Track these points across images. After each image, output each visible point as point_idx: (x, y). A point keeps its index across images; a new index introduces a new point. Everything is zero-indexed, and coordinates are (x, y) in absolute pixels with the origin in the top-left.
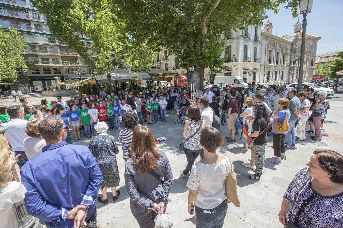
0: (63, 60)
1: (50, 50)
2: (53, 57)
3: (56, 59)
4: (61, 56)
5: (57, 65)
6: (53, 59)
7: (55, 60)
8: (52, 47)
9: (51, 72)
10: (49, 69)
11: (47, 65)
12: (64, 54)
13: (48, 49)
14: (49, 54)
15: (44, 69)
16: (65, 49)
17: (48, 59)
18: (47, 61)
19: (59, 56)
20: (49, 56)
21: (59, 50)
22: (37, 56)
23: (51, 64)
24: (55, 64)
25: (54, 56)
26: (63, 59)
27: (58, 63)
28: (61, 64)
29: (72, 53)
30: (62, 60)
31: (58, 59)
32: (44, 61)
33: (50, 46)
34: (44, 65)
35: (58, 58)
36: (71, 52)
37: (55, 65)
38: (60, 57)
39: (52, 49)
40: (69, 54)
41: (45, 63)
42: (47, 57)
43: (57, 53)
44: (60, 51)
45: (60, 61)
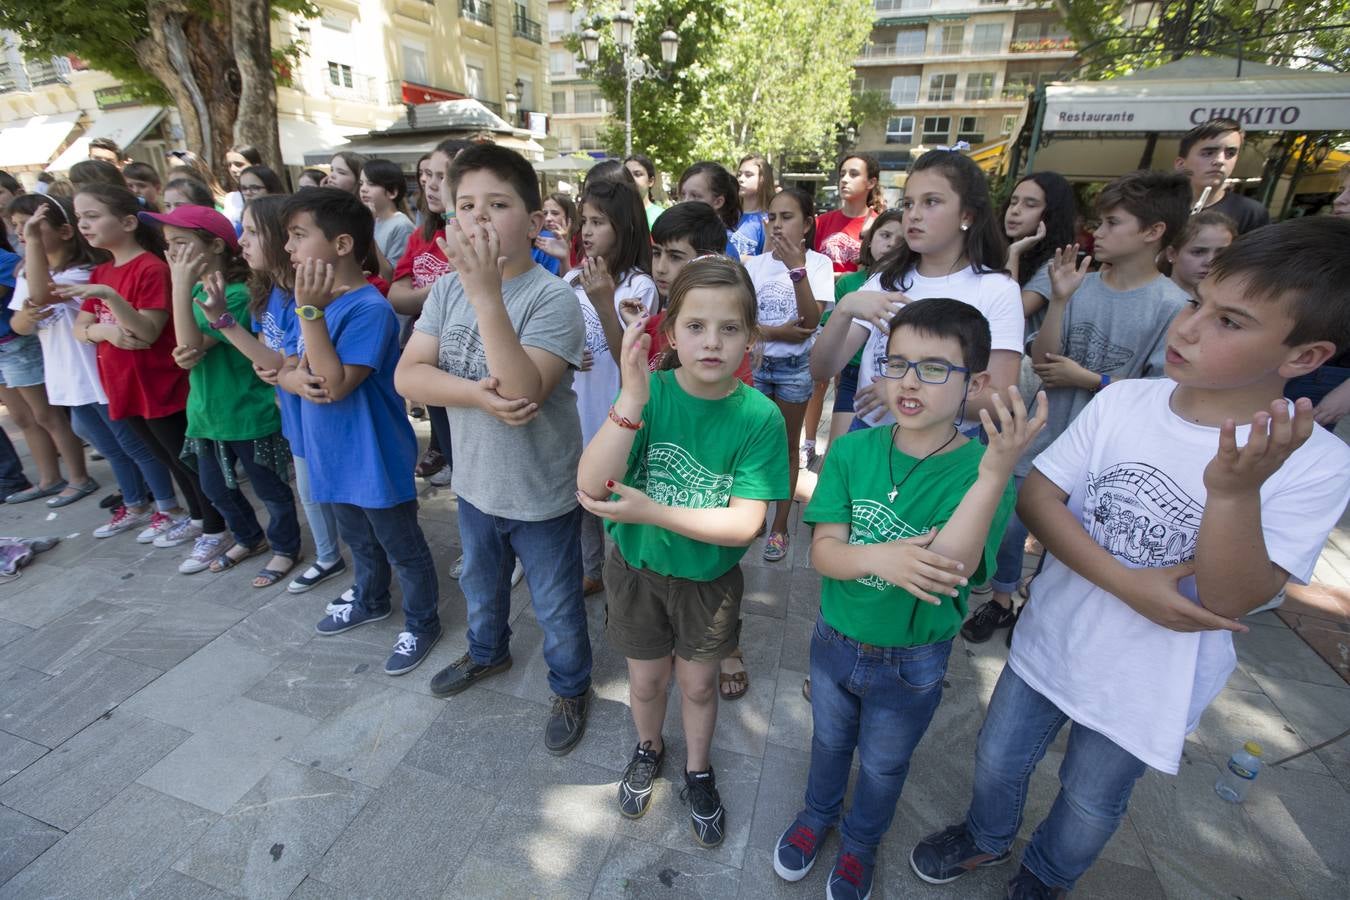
0: (1014, 81)
1: (975, 38)
2: (974, 70)
3: (985, 76)
4: (1010, 62)
5: (980, 103)
6: (972, 80)
7: (980, 80)
8: (985, 20)
9: (946, 136)
10: (944, 124)
11: (942, 104)
12: (1023, 51)
13: (969, 35)
14: (966, 55)
15: (929, 125)
16: (1036, 27)
17: (951, 81)
18: (949, 89)
19: (1001, 61)
20: (963, 64)
21: (1008, 34)
22: (918, 69)
23: (959, 102)
24: (974, 98)
25: (979, 63)
26: (1013, 76)
27: (985, 96)
28: (994, 102)
29: (1062, 41)
30: (1007, 80)
31: (992, 77)
32: (935, 91)
33: (979, 20)
34: (933, 104)
35: (990, 70)
36: (1059, 38)
37: (971, 104)
38: (1004, 66)
39: (983, 33)
40: (1046, 48)
41: (937, 98)
42: (952, 71)
43: (997, 46)
44: (1014, 35)
45: (999, 83)
